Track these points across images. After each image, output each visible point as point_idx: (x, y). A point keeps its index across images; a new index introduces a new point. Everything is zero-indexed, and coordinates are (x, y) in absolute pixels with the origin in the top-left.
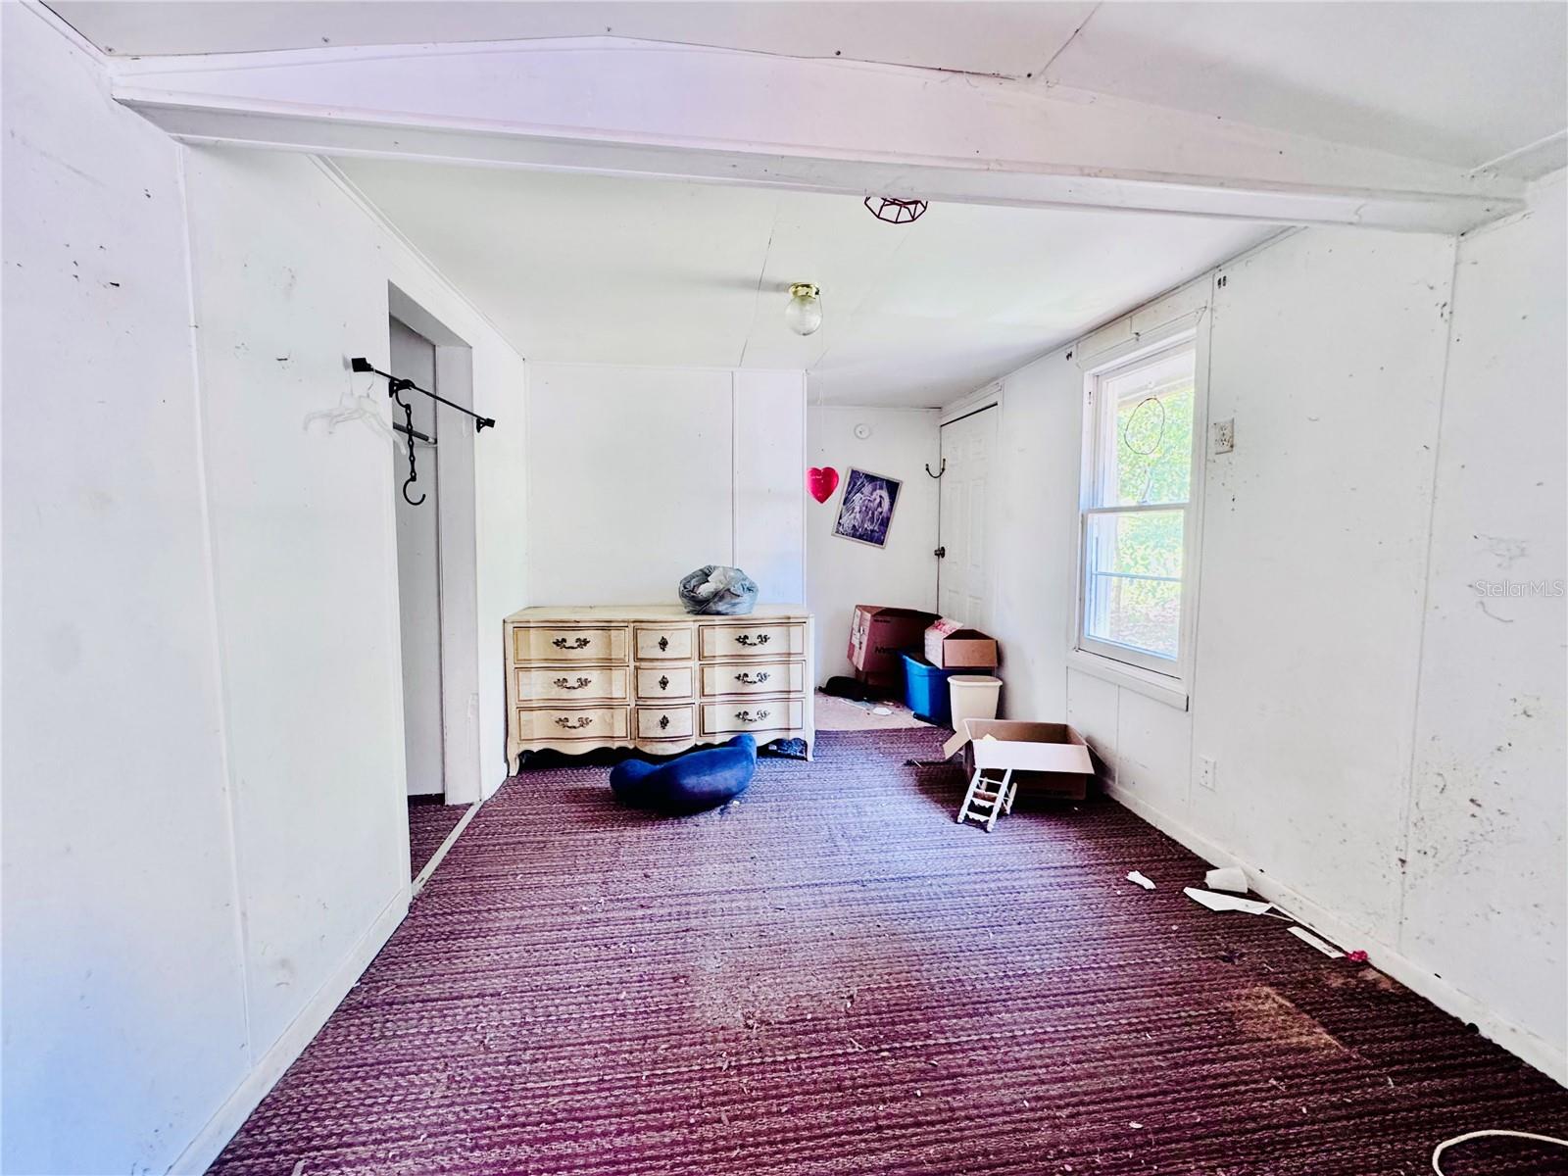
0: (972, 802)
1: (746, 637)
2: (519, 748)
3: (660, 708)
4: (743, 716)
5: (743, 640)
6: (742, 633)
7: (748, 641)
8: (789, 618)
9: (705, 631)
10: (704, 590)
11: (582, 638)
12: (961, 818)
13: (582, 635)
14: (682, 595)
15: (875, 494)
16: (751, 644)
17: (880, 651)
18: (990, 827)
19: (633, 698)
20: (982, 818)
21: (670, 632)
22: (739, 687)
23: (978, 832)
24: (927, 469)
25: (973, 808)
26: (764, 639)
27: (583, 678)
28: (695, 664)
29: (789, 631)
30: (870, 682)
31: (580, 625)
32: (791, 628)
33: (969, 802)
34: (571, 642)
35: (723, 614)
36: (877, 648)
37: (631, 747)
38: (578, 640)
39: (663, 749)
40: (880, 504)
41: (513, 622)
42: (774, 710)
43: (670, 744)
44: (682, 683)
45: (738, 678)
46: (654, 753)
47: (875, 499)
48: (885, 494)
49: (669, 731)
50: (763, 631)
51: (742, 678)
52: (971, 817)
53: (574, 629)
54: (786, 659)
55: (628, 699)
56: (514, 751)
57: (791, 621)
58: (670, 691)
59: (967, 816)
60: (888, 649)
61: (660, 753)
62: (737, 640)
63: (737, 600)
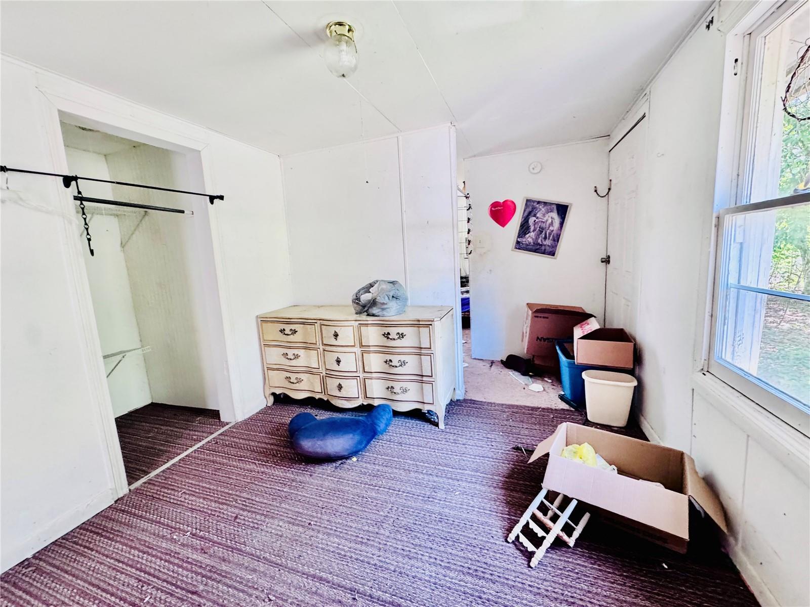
0: (528, 523)
1: (389, 334)
2: (270, 390)
3: (337, 377)
4: (390, 389)
5: (387, 335)
6: (387, 330)
7: (390, 337)
8: (419, 321)
9: (362, 328)
10: (365, 297)
11: (293, 329)
12: (512, 537)
13: (293, 327)
14: (353, 302)
15: (547, 216)
16: (391, 339)
17: (541, 340)
18: (534, 562)
19: (324, 369)
20: (531, 547)
21: (340, 328)
22: (386, 368)
23: (521, 560)
24: (596, 191)
25: (526, 530)
26: (401, 336)
27: (296, 354)
28: (357, 350)
29: (419, 330)
30: (537, 362)
31: (292, 320)
32: (421, 329)
33: (525, 523)
34: (287, 332)
35: (376, 316)
36: (538, 338)
37: (326, 399)
38: (291, 330)
39: (342, 404)
40: (552, 224)
41: (260, 318)
42: (413, 387)
43: (346, 402)
44: (349, 363)
45: (386, 362)
46: (337, 405)
47: (547, 220)
48: (555, 215)
49: (343, 393)
50: (401, 330)
51: (388, 362)
52: (521, 540)
53: (288, 323)
54: (420, 351)
55: (321, 369)
56: (268, 392)
57: (421, 323)
58: (342, 367)
59: (517, 537)
60: (548, 339)
61: (341, 406)
62: (384, 335)
63: (385, 306)
